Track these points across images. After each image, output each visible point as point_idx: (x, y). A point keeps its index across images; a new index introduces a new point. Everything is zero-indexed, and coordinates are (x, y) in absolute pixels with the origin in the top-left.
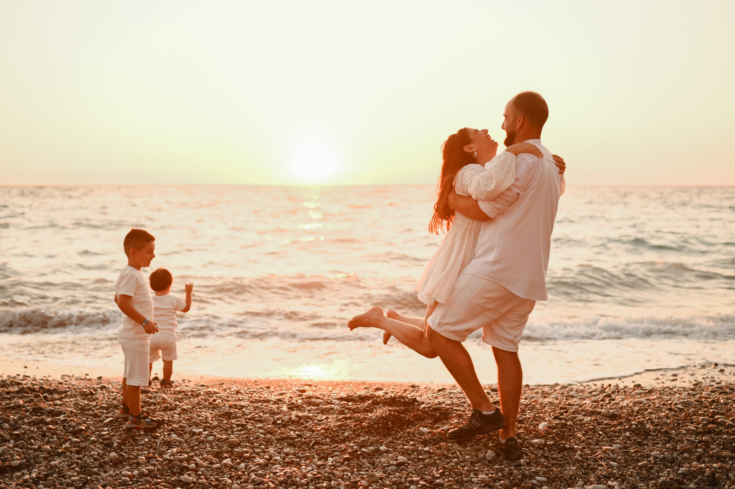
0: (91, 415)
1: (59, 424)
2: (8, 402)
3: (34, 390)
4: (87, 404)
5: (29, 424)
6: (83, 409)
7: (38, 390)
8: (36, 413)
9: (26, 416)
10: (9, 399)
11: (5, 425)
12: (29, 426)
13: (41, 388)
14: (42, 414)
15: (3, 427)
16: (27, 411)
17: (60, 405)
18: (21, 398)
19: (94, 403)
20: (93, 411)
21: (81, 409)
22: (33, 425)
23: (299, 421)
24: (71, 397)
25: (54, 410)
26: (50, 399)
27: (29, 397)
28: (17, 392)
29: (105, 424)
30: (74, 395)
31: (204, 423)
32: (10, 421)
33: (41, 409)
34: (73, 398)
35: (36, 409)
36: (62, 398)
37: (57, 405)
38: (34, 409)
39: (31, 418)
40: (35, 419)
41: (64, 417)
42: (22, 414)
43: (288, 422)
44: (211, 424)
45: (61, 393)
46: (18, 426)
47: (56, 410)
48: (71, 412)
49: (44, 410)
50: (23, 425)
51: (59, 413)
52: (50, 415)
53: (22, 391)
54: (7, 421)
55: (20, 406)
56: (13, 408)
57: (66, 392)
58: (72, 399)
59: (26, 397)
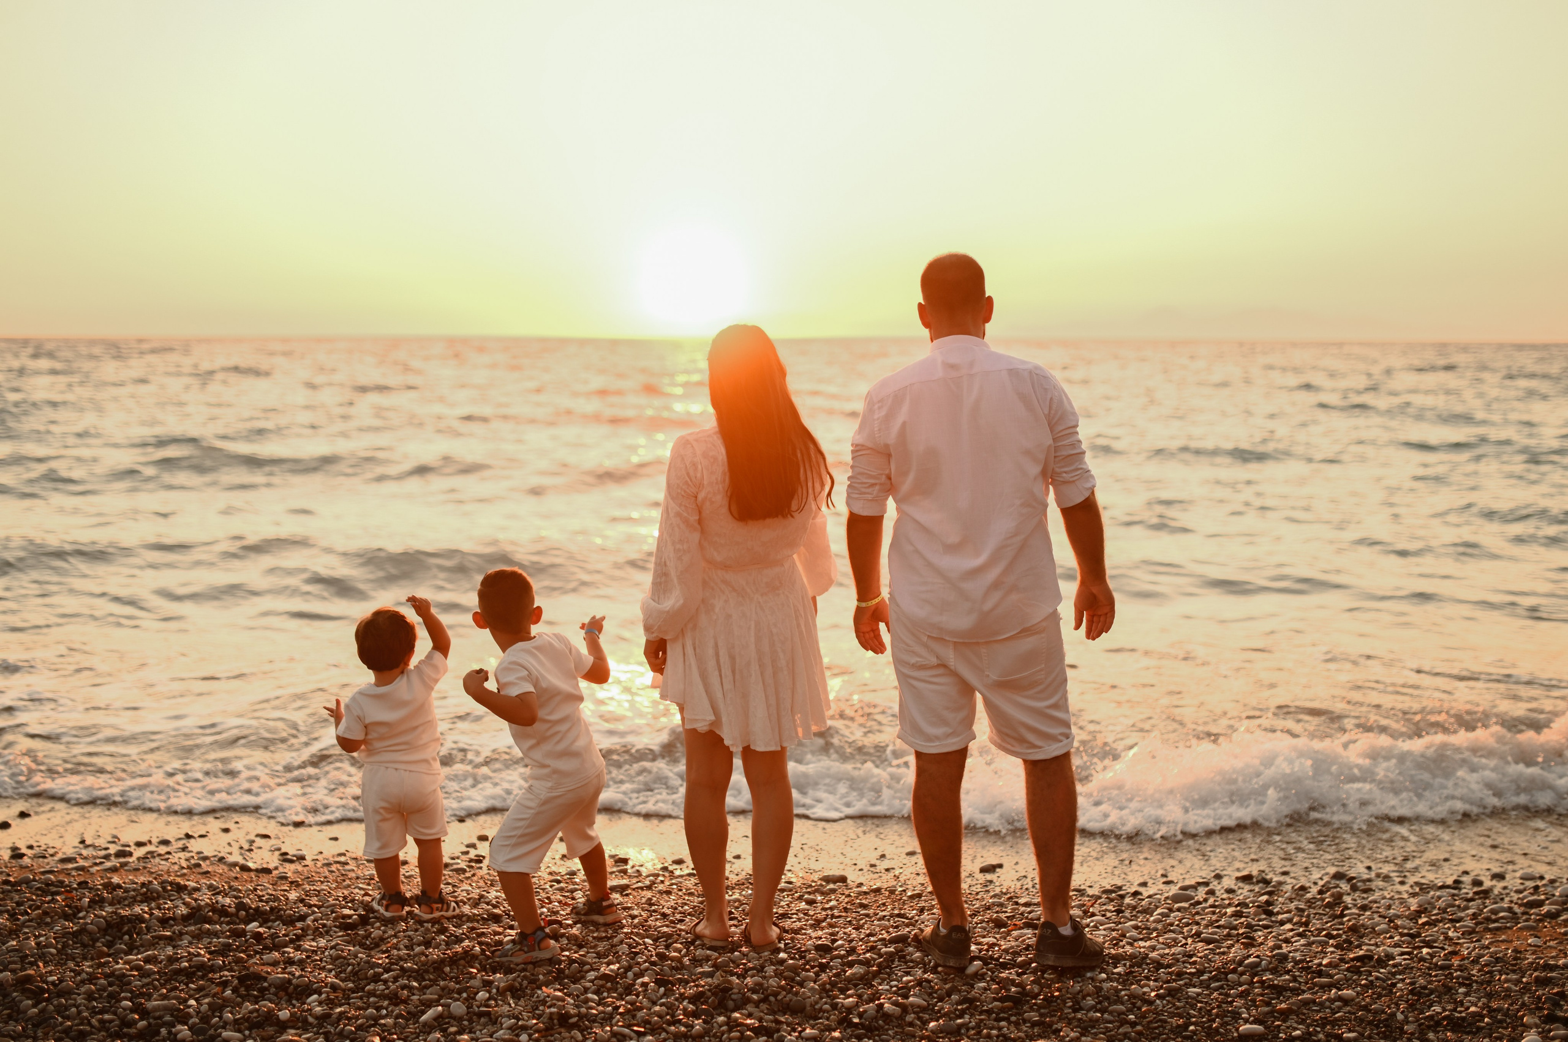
0: (383, 997)
1: (311, 1024)
2: (169, 951)
3: (222, 911)
4: (368, 962)
5: (237, 1025)
6: (360, 976)
7: (232, 910)
8: (248, 988)
9: (226, 1002)
10: (170, 940)
11: (180, 1031)
12: (239, 1031)
13: (241, 906)
14: (263, 993)
15: (176, 1035)
16: (225, 984)
17: (301, 963)
18: (198, 937)
19: (381, 959)
20: (385, 982)
21: (355, 973)
22: (250, 1029)
23: (901, 1017)
24: (317, 933)
25: (289, 981)
26: (268, 942)
27: (216, 934)
28: (185, 919)
29: (425, 1024)
30: (324, 926)
31: (670, 1024)
32: (189, 1016)
33: (259, 977)
34: (321, 935)
35: (247, 977)
36: (299, 938)
37: (290, 962)
38: (242, 979)
39: (240, 1005)
40: (251, 1012)
41: (320, 1003)
42: (214, 995)
43: (876, 1018)
44: (686, 1026)
45: (290, 921)
46: (212, 1032)
47: (294, 981)
48: (334, 987)
49: (265, 979)
50: (224, 1027)
51: (304, 991)
52: (282, 994)
53: (195, 915)
54: (183, 1019)
55: (202, 966)
56: (189, 975)
57: (303, 918)
58: (322, 942)
59: (209, 933)
